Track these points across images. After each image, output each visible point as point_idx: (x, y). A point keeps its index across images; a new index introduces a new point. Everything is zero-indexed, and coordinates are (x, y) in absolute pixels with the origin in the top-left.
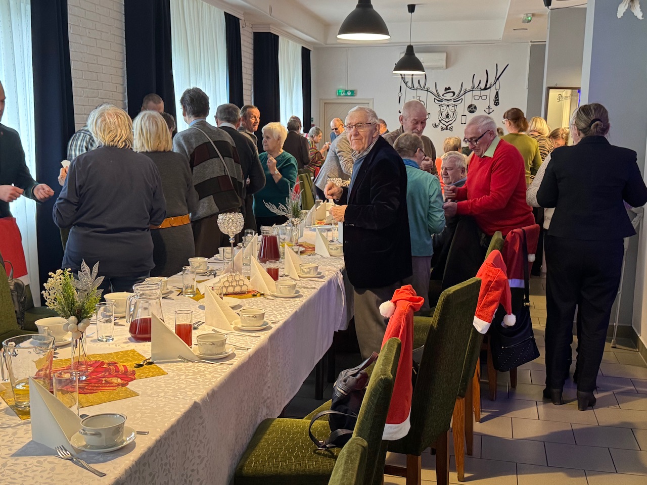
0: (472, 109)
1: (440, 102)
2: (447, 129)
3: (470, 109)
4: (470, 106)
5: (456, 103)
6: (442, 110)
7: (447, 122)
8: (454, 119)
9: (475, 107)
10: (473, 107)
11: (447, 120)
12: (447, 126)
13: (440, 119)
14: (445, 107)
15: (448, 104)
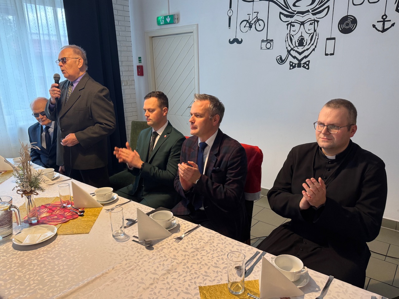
0: (347, 25)
1: (289, 19)
2: (299, 66)
3: (344, 26)
4: (343, 20)
5: (318, 16)
6: (292, 33)
7: (300, 54)
8: (313, 47)
9: (354, 21)
10: (349, 21)
11: (300, 49)
12: (300, 61)
13: (289, 49)
14: (297, 26)
15: (302, 20)
